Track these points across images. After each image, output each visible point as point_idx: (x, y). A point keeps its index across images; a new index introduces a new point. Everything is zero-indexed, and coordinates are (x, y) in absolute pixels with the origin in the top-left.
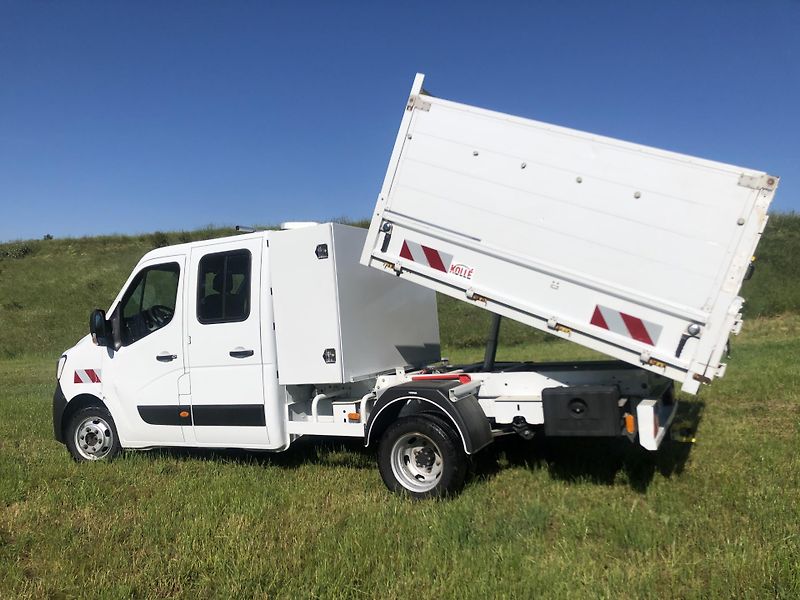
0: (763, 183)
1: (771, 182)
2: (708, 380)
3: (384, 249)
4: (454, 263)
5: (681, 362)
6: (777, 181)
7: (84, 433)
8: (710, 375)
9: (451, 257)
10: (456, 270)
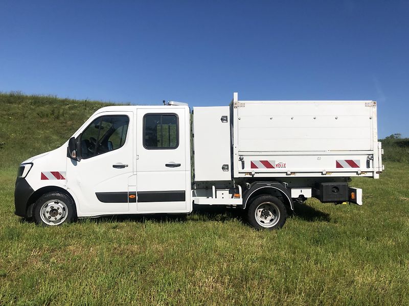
0: (373, 104)
1: (375, 103)
2: (381, 172)
3: (243, 168)
4: (277, 163)
5: (371, 169)
6: (376, 102)
7: (49, 209)
8: (381, 170)
9: (274, 161)
10: (278, 165)
